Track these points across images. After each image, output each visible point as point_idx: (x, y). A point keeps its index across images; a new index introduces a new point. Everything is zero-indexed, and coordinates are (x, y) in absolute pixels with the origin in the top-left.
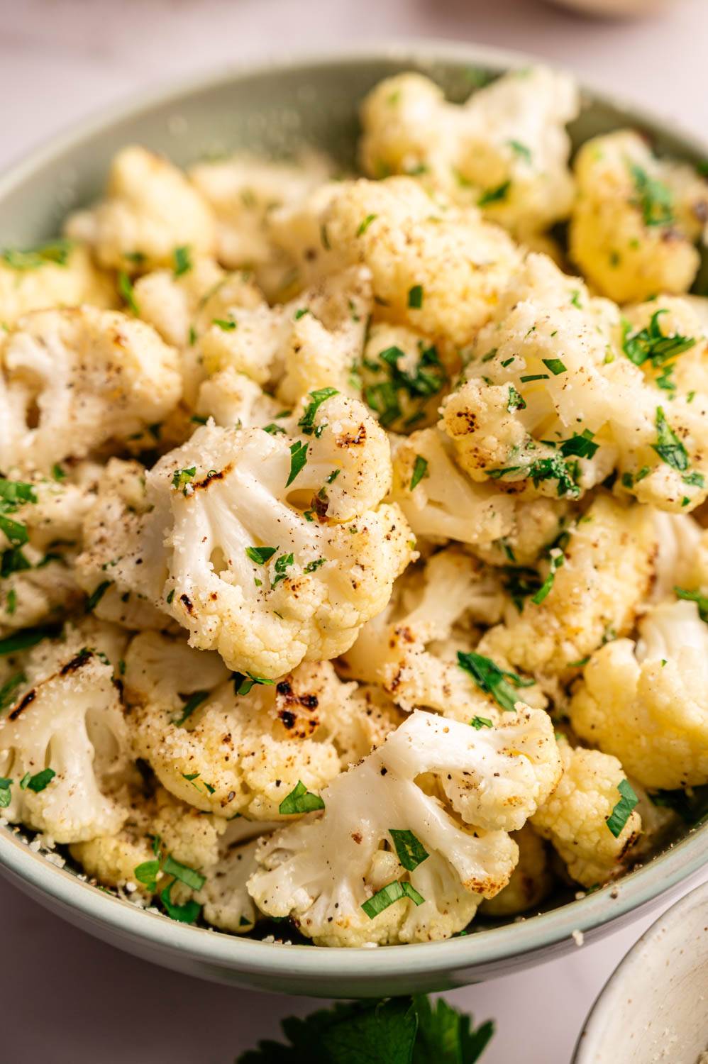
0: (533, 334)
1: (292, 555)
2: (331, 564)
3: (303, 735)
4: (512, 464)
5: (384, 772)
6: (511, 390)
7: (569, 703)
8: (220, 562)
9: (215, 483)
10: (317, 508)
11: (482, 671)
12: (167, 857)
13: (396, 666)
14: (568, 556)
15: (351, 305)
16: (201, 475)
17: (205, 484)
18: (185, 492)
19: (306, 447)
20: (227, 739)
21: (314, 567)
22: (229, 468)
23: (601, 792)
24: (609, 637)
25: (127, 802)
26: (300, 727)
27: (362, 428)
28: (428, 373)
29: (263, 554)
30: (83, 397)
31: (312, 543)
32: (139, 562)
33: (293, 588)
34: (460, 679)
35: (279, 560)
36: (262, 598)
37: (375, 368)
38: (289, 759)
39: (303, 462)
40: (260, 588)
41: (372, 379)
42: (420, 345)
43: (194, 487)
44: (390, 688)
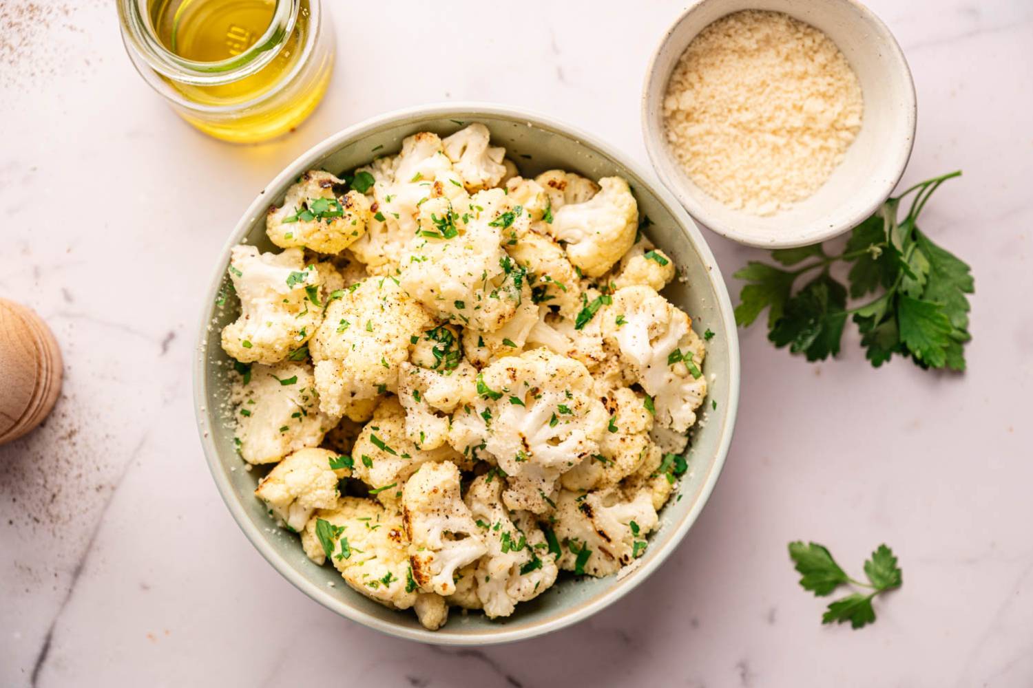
0: (467, 284)
1: (559, 406)
2: (569, 387)
3: (617, 405)
4: (518, 298)
5: (649, 367)
6: (491, 297)
7: (591, 277)
8: (555, 441)
9: (527, 442)
10: (535, 393)
11: (585, 317)
12: (659, 470)
13: (588, 359)
14: (544, 274)
15: (412, 373)
16: (522, 448)
17: (527, 446)
18: (531, 456)
19: (511, 397)
20: (623, 440)
21: (569, 395)
22: (520, 434)
23: (648, 267)
24: (565, 255)
25: (633, 490)
26: (614, 406)
27: (508, 369)
28: (440, 336)
29: (554, 419)
30: (454, 511)
31: (555, 396)
32: (544, 481)
33: (580, 405)
34: (589, 329)
35: (560, 412)
36: (576, 420)
37: (439, 362)
38: (632, 411)
39: (517, 399)
40: (570, 422)
41: (443, 365)
42: (427, 339)
43: (528, 451)
44: (598, 362)
